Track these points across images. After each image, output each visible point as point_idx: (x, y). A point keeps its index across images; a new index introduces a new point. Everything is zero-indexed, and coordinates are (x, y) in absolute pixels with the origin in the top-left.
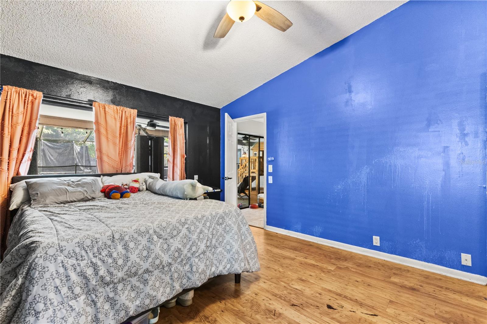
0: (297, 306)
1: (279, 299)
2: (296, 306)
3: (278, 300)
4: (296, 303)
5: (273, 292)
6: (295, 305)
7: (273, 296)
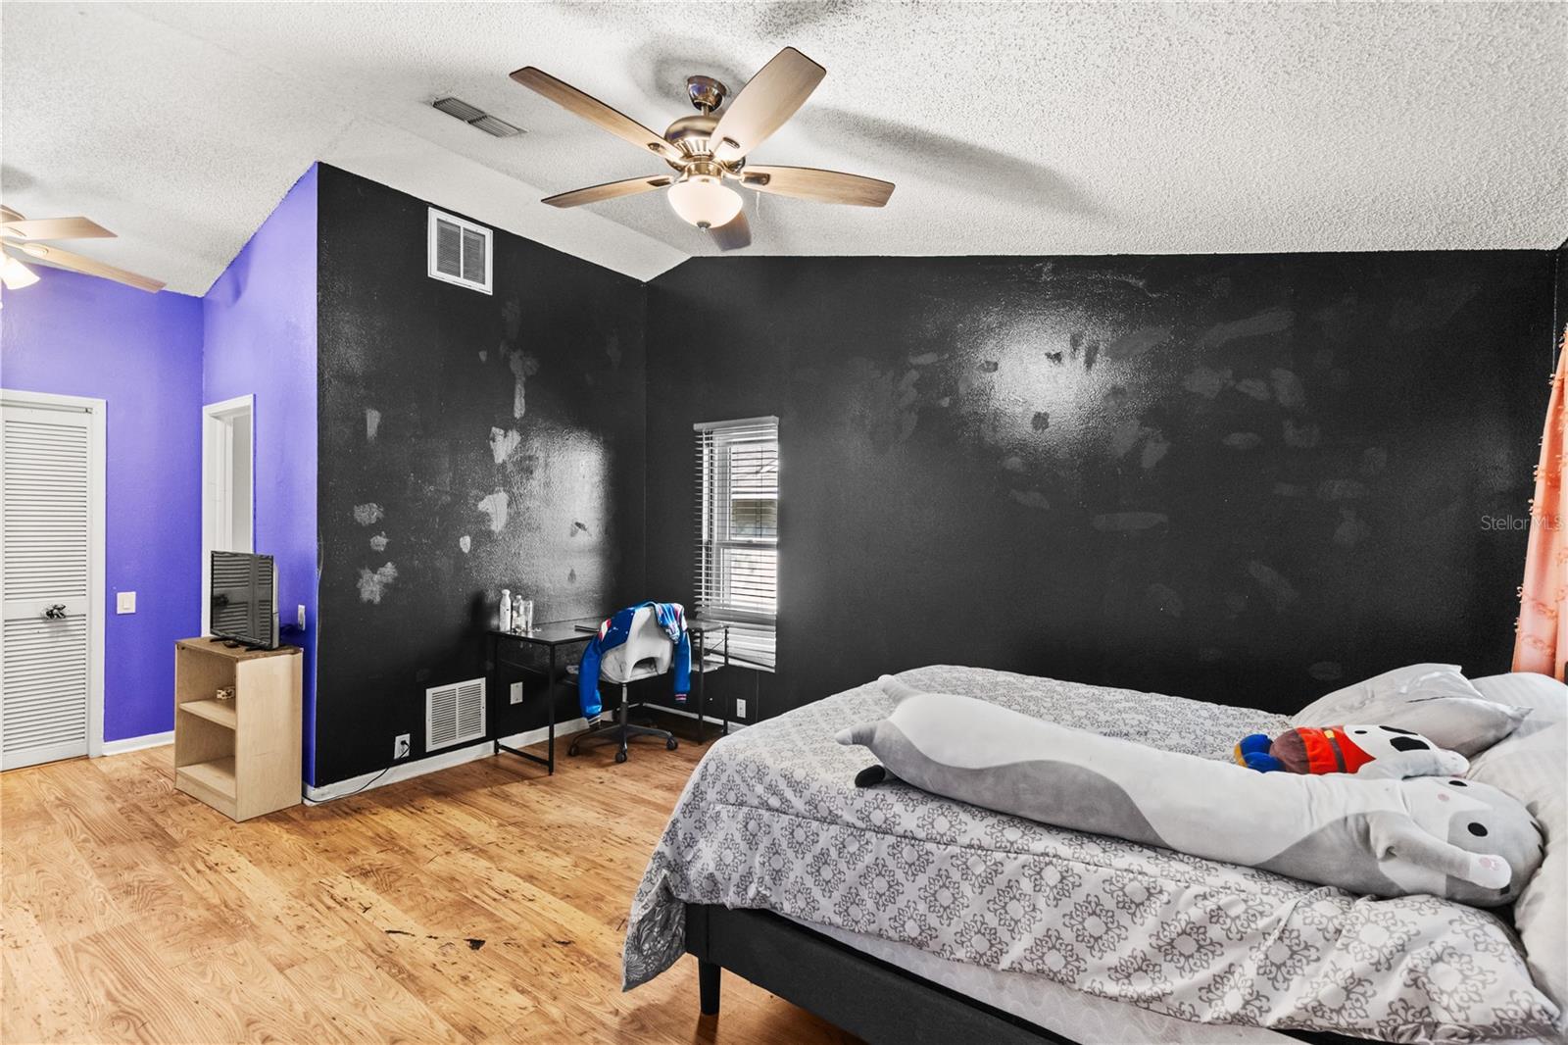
0: (559, 942)
1: (595, 956)
2: (562, 940)
3: (598, 954)
4: (555, 950)
5: (602, 977)
6: (563, 943)
7: (608, 963)
